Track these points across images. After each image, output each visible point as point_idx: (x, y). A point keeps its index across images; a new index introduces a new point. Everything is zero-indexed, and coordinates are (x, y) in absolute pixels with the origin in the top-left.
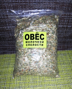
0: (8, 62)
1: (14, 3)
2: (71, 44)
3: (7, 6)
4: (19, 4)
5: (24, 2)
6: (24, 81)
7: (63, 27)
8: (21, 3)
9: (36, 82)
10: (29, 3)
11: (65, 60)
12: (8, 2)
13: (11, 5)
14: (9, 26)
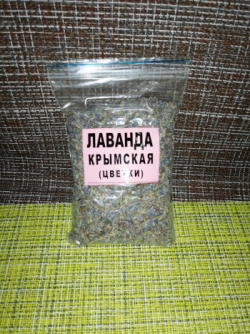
0: (9, 237)
1: (38, 21)
2: (245, 180)
3: (13, 35)
4: (61, 30)
5: (81, 23)
6: (66, 321)
7: (224, 120)
8: (67, 25)
9: (111, 326)
10: (102, 26)
11: (223, 239)
12: (16, 19)
13: (27, 29)
14: (19, 105)
